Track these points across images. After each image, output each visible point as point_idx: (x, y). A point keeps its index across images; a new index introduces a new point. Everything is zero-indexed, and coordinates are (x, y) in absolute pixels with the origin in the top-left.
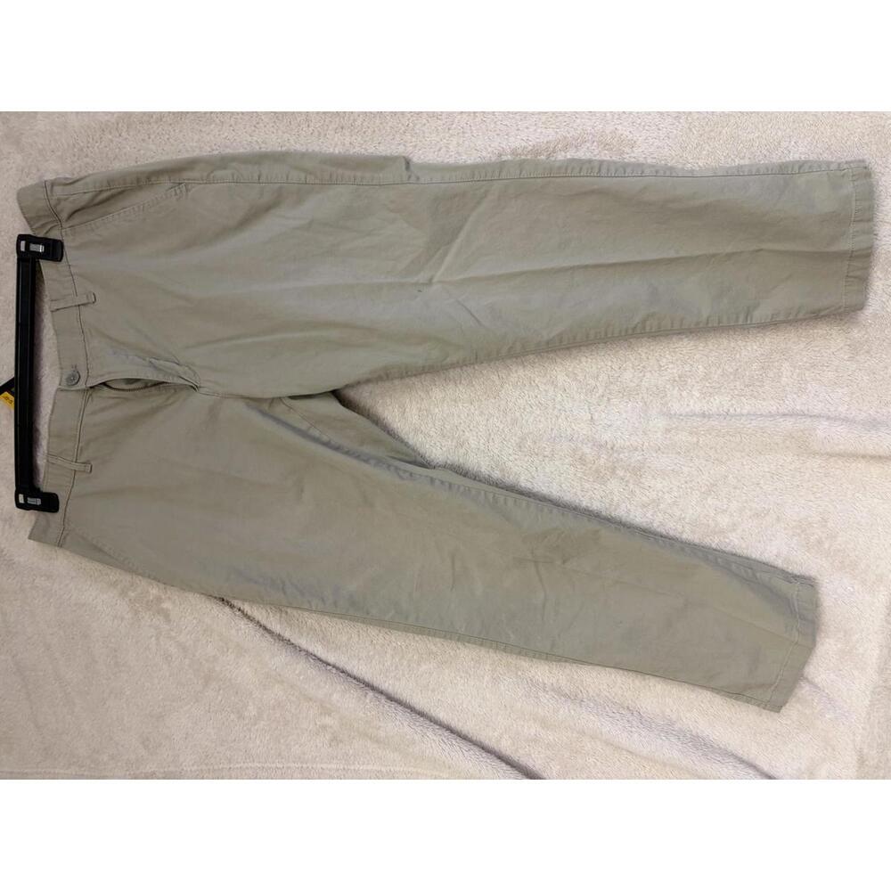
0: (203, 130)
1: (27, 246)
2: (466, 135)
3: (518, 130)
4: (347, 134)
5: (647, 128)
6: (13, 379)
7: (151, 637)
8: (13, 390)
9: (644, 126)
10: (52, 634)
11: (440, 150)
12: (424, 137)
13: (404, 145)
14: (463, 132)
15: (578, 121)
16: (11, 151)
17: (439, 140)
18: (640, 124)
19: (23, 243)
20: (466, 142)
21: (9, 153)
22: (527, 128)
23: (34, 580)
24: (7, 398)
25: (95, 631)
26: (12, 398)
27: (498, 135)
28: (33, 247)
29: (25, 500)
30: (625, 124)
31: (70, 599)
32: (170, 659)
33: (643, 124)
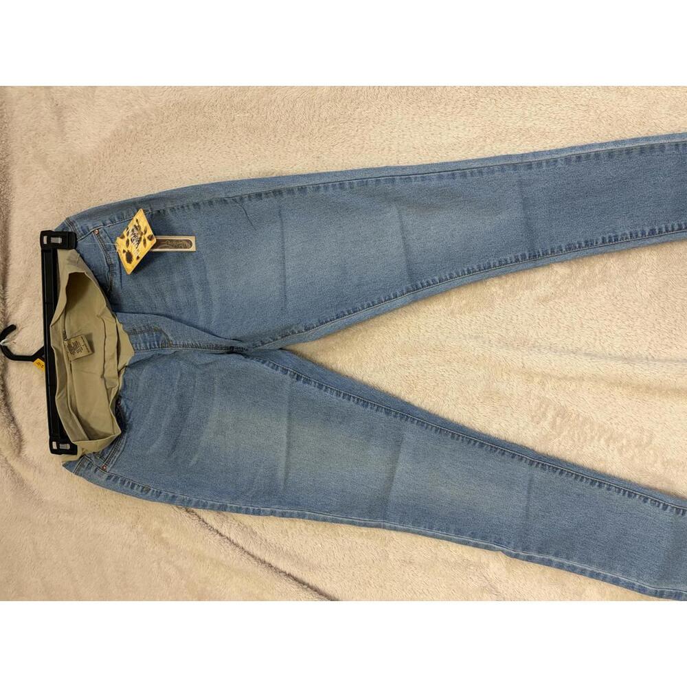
0: (191, 145)
1: (49, 240)
2: (406, 137)
3: (449, 129)
4: (307, 141)
5: (561, 121)
6: (43, 348)
7: (154, 562)
8: (44, 356)
9: (559, 120)
10: (73, 560)
11: (383, 150)
12: (370, 140)
13: (354, 148)
14: (404, 135)
15: (501, 119)
16: (38, 168)
17: (382, 141)
18: (555, 118)
19: (45, 238)
20: (405, 142)
21: (37, 170)
22: (457, 127)
23: (58, 516)
24: (39, 364)
25: (107, 557)
26: (43, 363)
27: (432, 134)
28: (54, 240)
29: (58, 446)
30: (542, 119)
31: (88, 530)
32: (169, 580)
33: (558, 118)
